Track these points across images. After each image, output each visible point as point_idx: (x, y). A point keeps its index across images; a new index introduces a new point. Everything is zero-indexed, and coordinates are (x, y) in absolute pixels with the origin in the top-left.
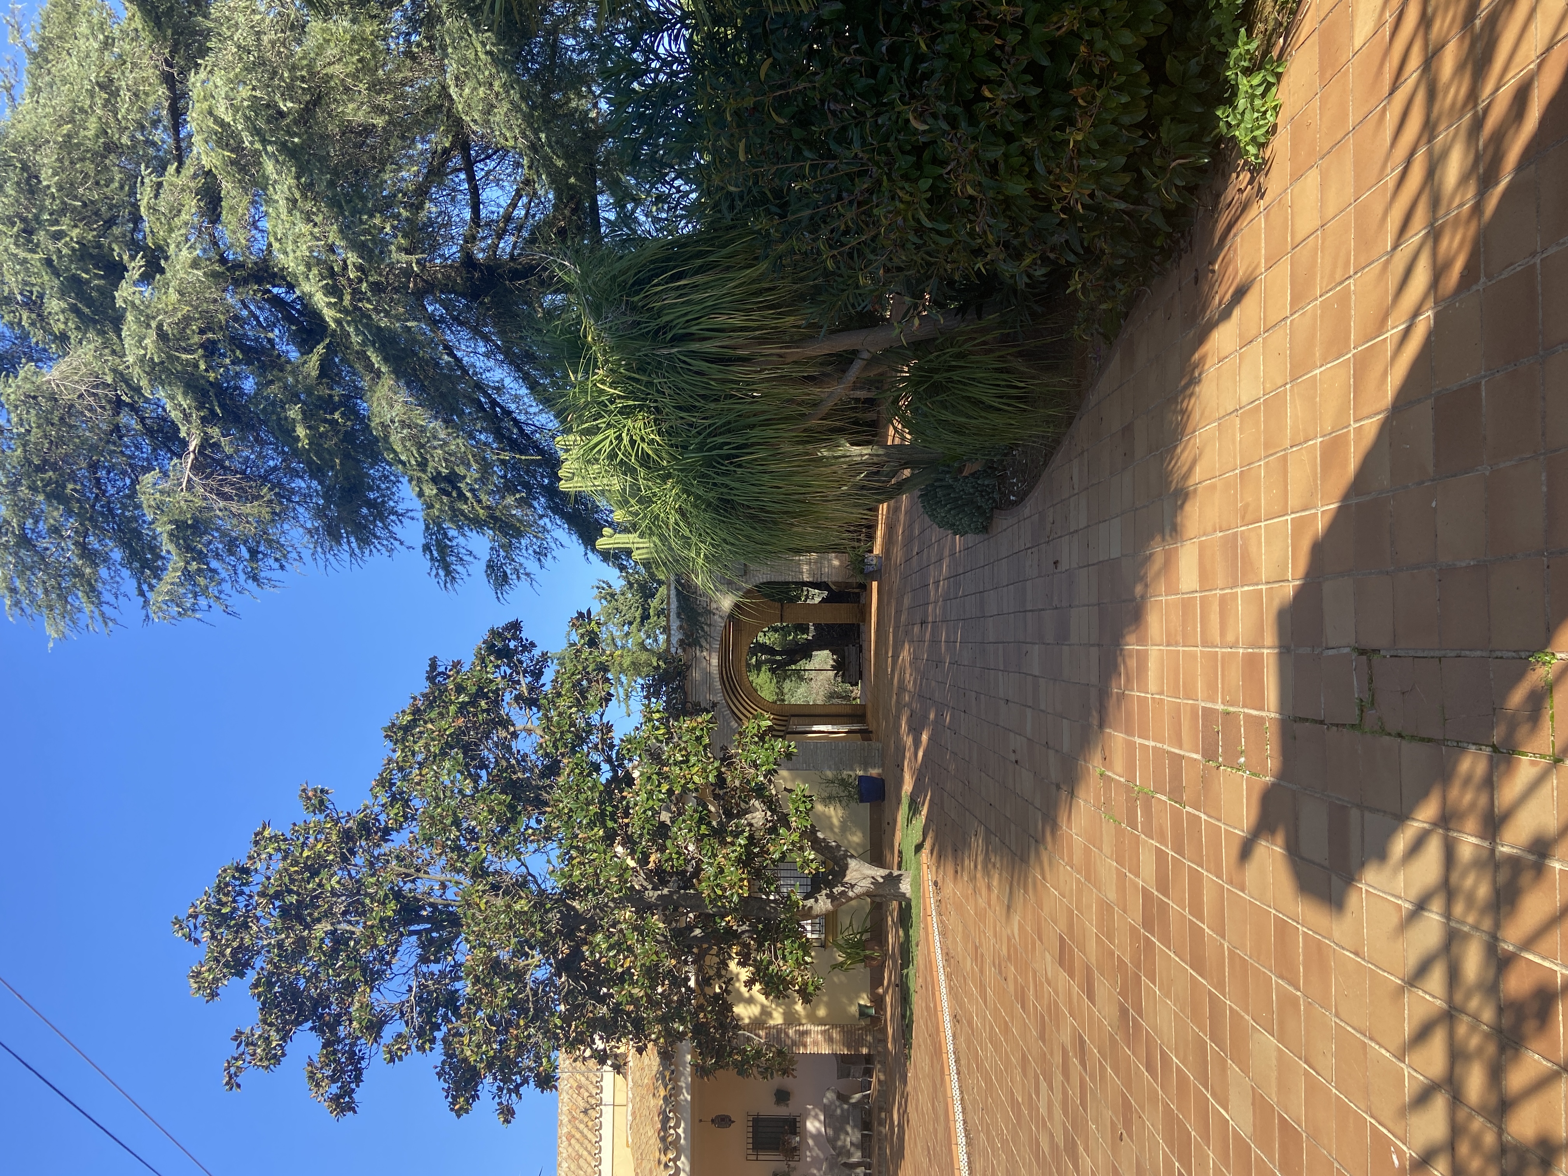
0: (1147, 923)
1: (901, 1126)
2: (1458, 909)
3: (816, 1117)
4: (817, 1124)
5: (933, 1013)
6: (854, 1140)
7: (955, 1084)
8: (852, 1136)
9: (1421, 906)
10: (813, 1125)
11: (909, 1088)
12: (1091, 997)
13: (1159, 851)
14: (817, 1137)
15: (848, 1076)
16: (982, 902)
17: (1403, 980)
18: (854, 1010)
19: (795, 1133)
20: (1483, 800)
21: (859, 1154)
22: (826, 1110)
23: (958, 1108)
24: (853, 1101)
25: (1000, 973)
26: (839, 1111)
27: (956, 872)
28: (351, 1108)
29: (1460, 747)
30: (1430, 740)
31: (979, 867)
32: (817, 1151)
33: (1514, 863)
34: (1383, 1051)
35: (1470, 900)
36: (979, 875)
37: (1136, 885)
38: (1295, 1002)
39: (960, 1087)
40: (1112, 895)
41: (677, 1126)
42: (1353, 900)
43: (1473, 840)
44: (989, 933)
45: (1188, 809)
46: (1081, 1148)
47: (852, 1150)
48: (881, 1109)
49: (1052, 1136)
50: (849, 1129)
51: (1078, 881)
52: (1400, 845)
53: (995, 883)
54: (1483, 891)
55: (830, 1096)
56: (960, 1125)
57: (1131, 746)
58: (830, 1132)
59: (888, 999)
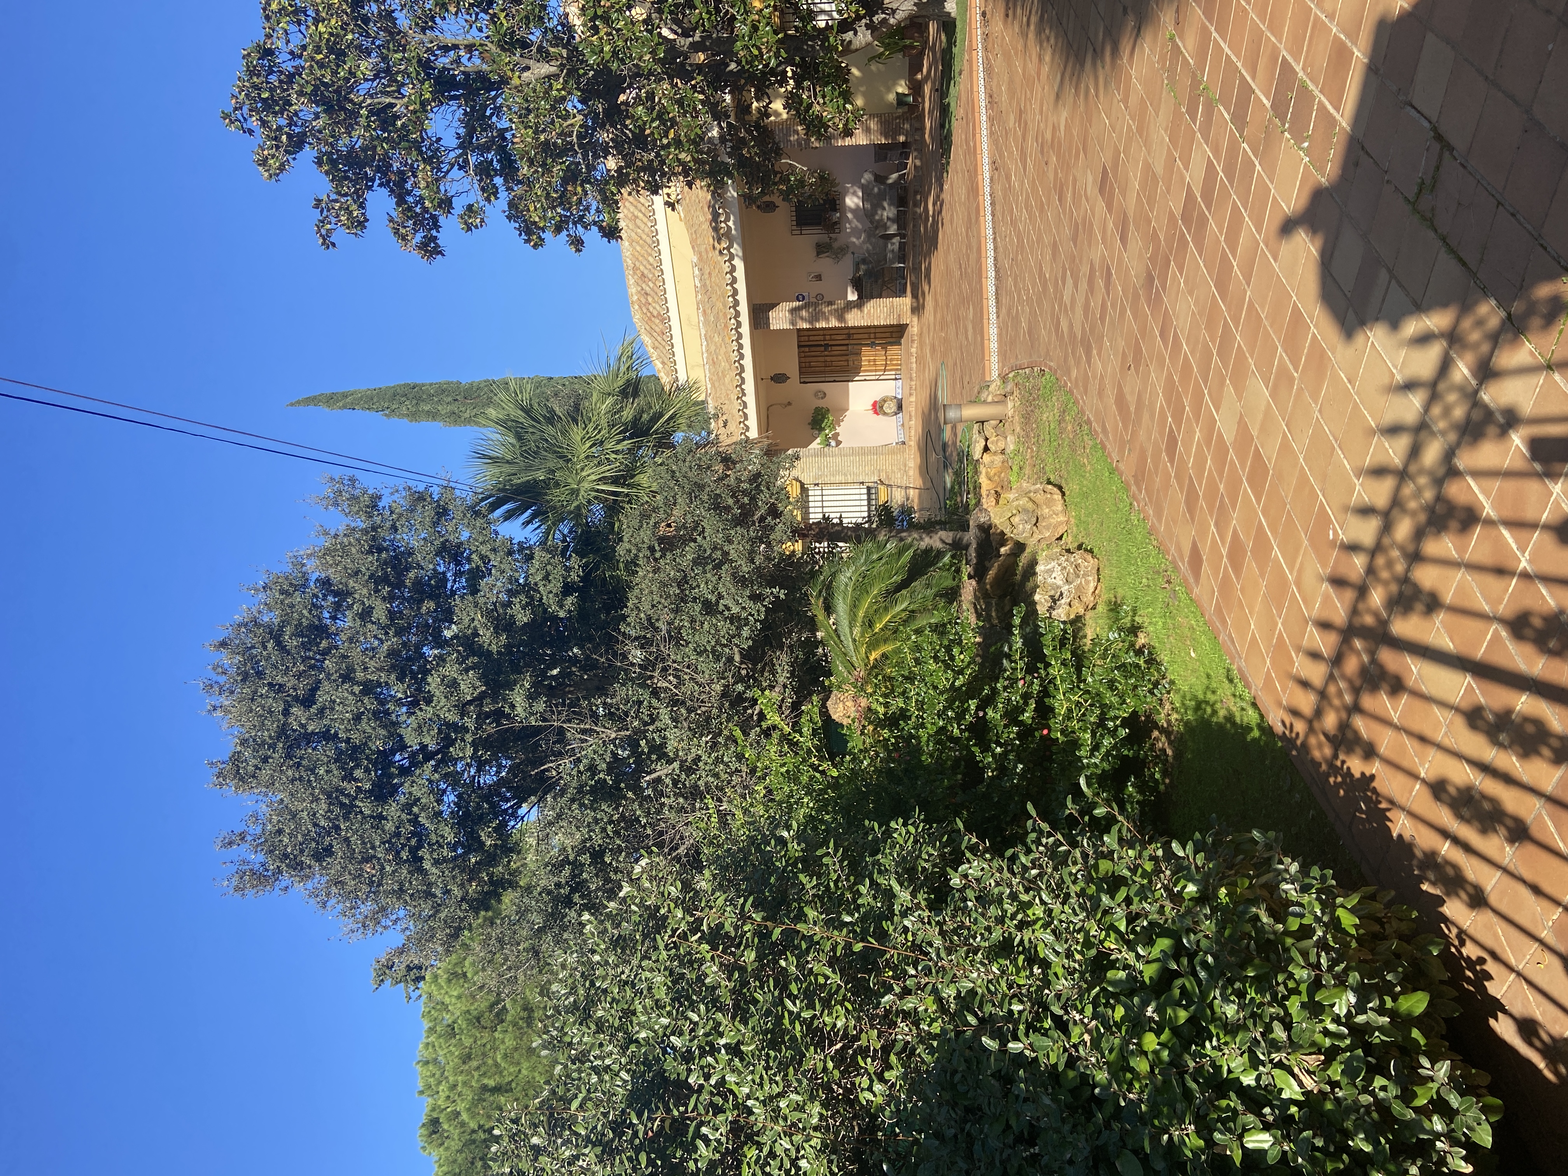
0: (1186, 217)
1: (935, 223)
2: (1436, 410)
3: (855, 194)
4: (856, 200)
5: (972, 152)
6: (891, 215)
7: (989, 224)
8: (888, 212)
9: (1409, 386)
10: (852, 201)
11: (945, 196)
12: (1124, 239)
13: (1210, 162)
14: (855, 211)
15: (885, 159)
16: (1032, 67)
17: (1377, 426)
18: (891, 97)
19: (835, 210)
20: (1485, 348)
21: (895, 227)
22: (863, 188)
23: (990, 246)
24: (890, 181)
25: (1042, 152)
26: (876, 190)
27: (1007, 15)
28: (437, 251)
29: (1485, 292)
30: (1464, 264)
31: (1032, 27)
32: (856, 223)
33: (1488, 414)
34: (1346, 462)
35: (1447, 411)
36: (1031, 35)
37: (1183, 178)
38: (1292, 379)
39: (994, 228)
40: (1159, 169)
41: (727, 219)
42: (1360, 339)
43: (1466, 371)
44: (1035, 106)
45: (1245, 145)
46: (1095, 352)
47: (889, 223)
48: (916, 193)
49: (1071, 326)
50: (886, 204)
51: (1129, 126)
52: (1412, 327)
53: (1047, 58)
54: (1459, 413)
55: (867, 177)
56: (990, 261)
57: (1205, 35)
58: (868, 206)
59: (927, 89)
